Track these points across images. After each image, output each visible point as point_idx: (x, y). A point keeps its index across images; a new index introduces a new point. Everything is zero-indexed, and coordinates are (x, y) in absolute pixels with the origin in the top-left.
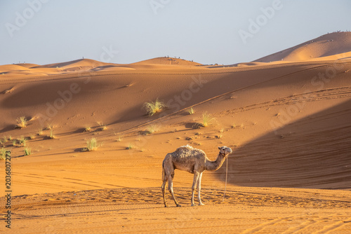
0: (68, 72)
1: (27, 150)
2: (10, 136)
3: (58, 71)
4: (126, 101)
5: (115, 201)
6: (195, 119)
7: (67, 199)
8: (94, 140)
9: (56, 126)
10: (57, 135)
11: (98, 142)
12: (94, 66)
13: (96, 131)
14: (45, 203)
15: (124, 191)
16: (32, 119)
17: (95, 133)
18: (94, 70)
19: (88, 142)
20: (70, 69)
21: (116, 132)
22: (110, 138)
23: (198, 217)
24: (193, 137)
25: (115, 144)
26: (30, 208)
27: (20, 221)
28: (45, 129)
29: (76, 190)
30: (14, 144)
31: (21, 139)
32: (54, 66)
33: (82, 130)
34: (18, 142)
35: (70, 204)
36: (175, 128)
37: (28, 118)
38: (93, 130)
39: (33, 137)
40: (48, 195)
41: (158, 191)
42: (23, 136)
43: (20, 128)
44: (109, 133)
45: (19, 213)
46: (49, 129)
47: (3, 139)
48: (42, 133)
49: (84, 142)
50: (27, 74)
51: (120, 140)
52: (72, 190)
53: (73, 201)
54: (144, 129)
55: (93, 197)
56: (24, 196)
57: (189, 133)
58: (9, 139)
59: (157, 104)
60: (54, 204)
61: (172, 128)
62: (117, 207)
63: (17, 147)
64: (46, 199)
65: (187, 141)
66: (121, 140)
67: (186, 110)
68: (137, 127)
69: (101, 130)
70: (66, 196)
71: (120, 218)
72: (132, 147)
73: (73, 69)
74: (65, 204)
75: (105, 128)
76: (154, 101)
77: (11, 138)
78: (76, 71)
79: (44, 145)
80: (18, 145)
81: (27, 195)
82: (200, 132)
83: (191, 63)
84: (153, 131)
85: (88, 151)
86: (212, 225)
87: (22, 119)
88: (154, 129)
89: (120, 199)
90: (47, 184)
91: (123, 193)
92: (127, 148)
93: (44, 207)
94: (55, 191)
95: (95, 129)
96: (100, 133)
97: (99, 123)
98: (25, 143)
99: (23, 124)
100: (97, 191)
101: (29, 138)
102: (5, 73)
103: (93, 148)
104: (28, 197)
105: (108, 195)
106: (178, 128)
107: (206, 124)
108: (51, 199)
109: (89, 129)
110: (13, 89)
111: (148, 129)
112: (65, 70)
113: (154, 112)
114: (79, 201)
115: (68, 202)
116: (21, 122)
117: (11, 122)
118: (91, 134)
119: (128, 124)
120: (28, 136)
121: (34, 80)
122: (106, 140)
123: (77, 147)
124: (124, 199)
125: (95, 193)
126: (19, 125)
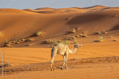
0: (92, 10)
1: (76, 41)
2: (69, 36)
3: (88, 10)
5: (109, 61)
7: (90, 61)
8: (101, 37)
9: (87, 32)
10: (87, 35)
11: (103, 38)
12: (102, 8)
13: (102, 34)
14: (82, 62)
15: (112, 58)
16: (78, 29)
18: (103, 9)
19: (99, 38)
20: (93, 9)
21: (110, 34)
25: (110, 39)
26: (76, 64)
27: (72, 69)
28: (83, 33)
29: (94, 57)
30: (71, 39)
31: (74, 37)
32: (87, 8)
33: (97, 34)
34: (72, 38)
35: (92, 62)
37: (76, 29)
38: (101, 33)
39: (78, 36)
40: (83, 59)
42: (74, 36)
43: (73, 33)
44: (107, 35)
45: (72, 66)
46: (84, 33)
47: (67, 37)
48: (81, 35)
50: (76, 11)
51: (112, 37)
52: (92, 57)
53: (93, 61)
55: (100, 60)
56: (74, 60)
58: (69, 37)
60: (85, 63)
62: (110, 64)
63: (72, 40)
64: (82, 60)
68: (118, 32)
69: (104, 33)
70: (90, 59)
71: (110, 68)
72: (116, 40)
73: (94, 9)
74: (89, 62)
75: (106, 33)
77: (70, 37)
78: (95, 10)
79: (82, 39)
80: (72, 39)
81: (75, 59)
85: (99, 41)
87: (74, 29)
89: (111, 61)
90: (83, 55)
92: (115, 41)
93: (82, 64)
94: (86, 57)
95: (102, 33)
96: (104, 34)
97: (104, 31)
98: (75, 38)
99: (74, 31)
100: (102, 57)
101: (77, 37)
102: (68, 11)
103: (101, 41)
104: (75, 60)
105: (106, 59)
108: (84, 61)
109: (100, 33)
110: (70, 18)
114: (95, 61)
115: (91, 62)
117: (70, 30)
120: (76, 36)
121: (79, 14)
122: (107, 37)
123: (95, 40)
124: (112, 61)
125: (101, 58)
126: (73, 32)
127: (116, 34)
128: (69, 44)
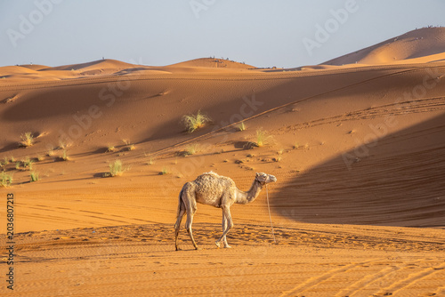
0: (86, 76)
1: (33, 174)
2: (12, 157)
3: (74, 75)
4: (160, 114)
5: (144, 240)
6: (246, 137)
7: (84, 238)
8: (118, 163)
9: (70, 145)
10: (71, 156)
11: (124, 165)
12: (118, 68)
13: (121, 151)
14: (56, 243)
15: (156, 228)
16: (41, 135)
17: (120, 154)
18: (120, 74)
19: (111, 166)
20: (88, 73)
21: (147, 153)
22: (139, 160)
23: (250, 261)
24: (244, 160)
25: (145, 168)
26: (37, 248)
27: (24, 264)
28: (57, 148)
29: (95, 226)
30: (18, 167)
31: (26, 160)
32: (69, 68)
33: (104, 150)
34: (22, 165)
35: (88, 243)
36: (221, 148)
37: (35, 135)
38: (117, 150)
39: (41, 158)
40: (60, 232)
41: (199, 228)
42: (28, 157)
43: (25, 146)
44: (138, 154)
45: (24, 254)
46: (61, 148)
47: (3, 161)
48: (52, 153)
49: (106, 165)
50: (34, 78)
51: (151, 163)
52: (91, 226)
53: (92, 240)
54: (181, 149)
55: (114, 235)
56: (30, 234)
57: (239, 155)
58: (11, 161)
59: (199, 117)
60: (68, 244)
61: (218, 149)
62: (147, 249)
63: (21, 170)
64: (58, 236)
65: (237, 165)
66: (154, 163)
67: (235, 125)
68: (173, 146)
69: (127, 150)
70: (83, 233)
71: (150, 262)
72: (166, 172)
73: (93, 72)
74: (81, 243)
75: (133, 147)
76: (195, 114)
77: (13, 160)
78: (96, 75)
79: (55, 168)
80: (22, 168)
81: (33, 232)
82: (253, 153)
83: (243, 65)
84: (194, 152)
85: (111, 176)
86: (267, 271)
87: (28, 136)
88: (194, 149)
89: (151, 237)
90: (58, 218)
91: (156, 230)
92: (161, 174)
93: (55, 247)
94: (69, 227)
95: (121, 149)
96: (126, 153)
97: (125, 141)
98: (32, 165)
99: (29, 141)
100: (121, 227)
101: (36, 160)
102: (6, 76)
103: (117, 173)
104: (34, 235)
105: (135, 232)
106: (226, 148)
107: (260, 144)
108: (63, 238)
109: (112, 148)
110: (16, 97)
111: (188, 148)
112: (83, 74)
113: (195, 127)
114: (100, 240)
115: (85, 242)
116: (26, 139)
117: (14, 139)
118: (115, 155)
119: (162, 142)
120: (35, 157)
121: (43, 86)
122: (134, 163)
123: (97, 171)
124: (156, 238)
125: (119, 231)
126: (24, 143)
127: (164, 151)
128: (12, 184)
